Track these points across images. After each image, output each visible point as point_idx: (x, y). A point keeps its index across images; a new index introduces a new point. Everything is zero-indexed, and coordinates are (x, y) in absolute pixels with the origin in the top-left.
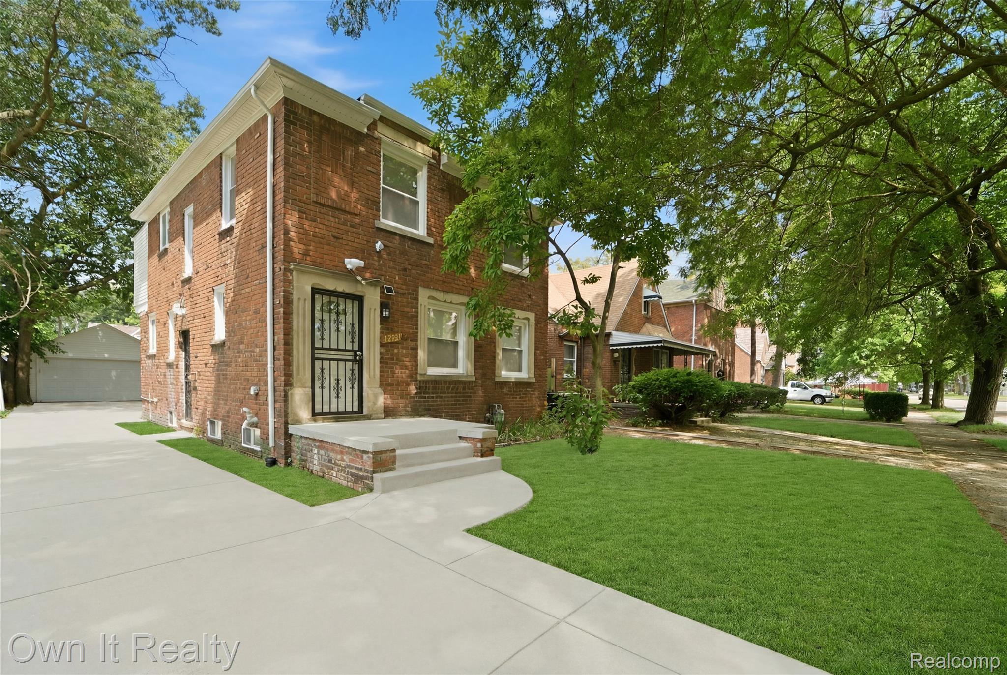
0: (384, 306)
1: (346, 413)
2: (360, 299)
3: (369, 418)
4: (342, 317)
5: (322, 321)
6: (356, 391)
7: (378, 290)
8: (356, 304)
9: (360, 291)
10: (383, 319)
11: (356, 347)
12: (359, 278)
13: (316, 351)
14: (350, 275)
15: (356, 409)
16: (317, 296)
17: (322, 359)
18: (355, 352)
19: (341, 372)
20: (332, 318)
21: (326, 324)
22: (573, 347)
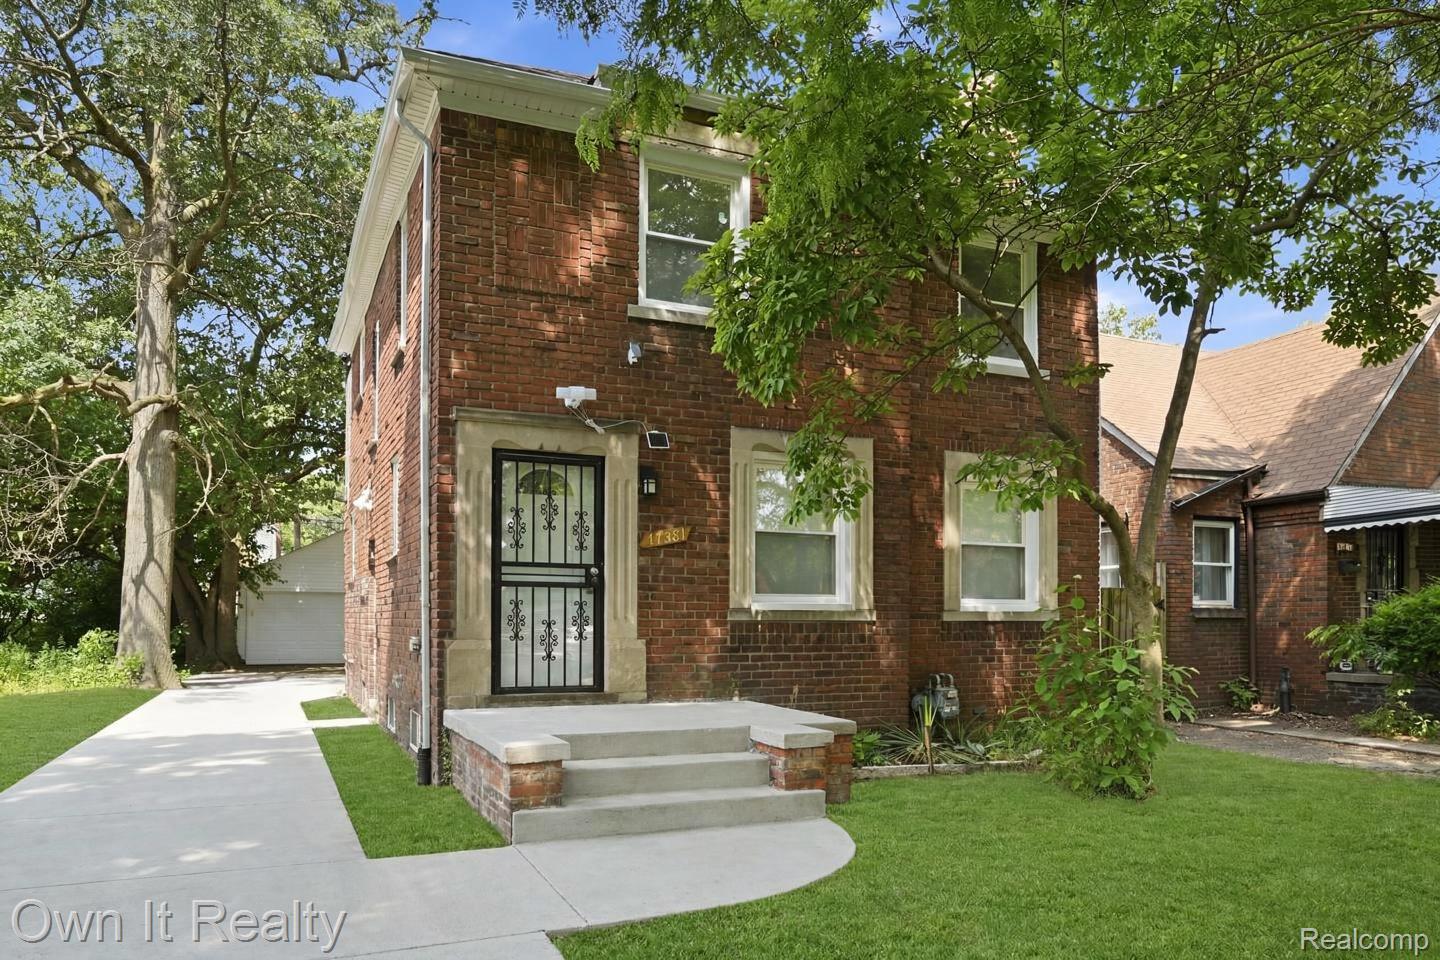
0: (645, 473)
1: (565, 688)
2: (596, 464)
3: (612, 699)
4: (558, 500)
5: (517, 513)
6: (589, 644)
7: (635, 440)
8: (589, 472)
9: (592, 447)
10: (645, 499)
11: (588, 557)
12: (589, 422)
13: (504, 569)
14: (573, 418)
15: (588, 681)
16: (506, 465)
17: (517, 584)
18: (587, 567)
19: (557, 607)
20: (538, 506)
21: (526, 517)
22: (1225, 532)
